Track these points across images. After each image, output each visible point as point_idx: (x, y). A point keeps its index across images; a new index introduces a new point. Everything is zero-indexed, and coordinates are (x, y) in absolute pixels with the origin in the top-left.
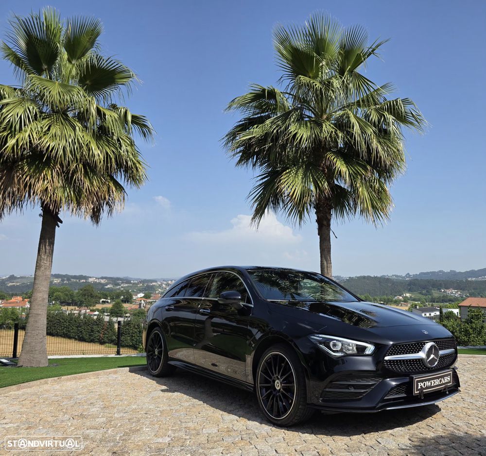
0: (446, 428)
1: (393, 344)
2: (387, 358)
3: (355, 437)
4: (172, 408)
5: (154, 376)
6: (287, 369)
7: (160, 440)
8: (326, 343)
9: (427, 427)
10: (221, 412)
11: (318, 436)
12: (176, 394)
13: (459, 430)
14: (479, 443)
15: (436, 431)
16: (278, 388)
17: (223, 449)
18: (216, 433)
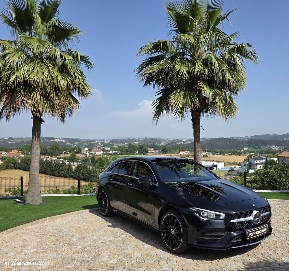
0: (264, 256)
1: (235, 214)
2: (232, 221)
3: (214, 261)
4: (116, 239)
5: (103, 215)
6: (177, 224)
7: (112, 261)
8: (199, 212)
9: (253, 255)
10: (142, 242)
11: (195, 260)
12: (117, 229)
13: (270, 258)
14: (280, 266)
15: (257, 258)
16: (173, 233)
17: (145, 269)
18: (141, 257)
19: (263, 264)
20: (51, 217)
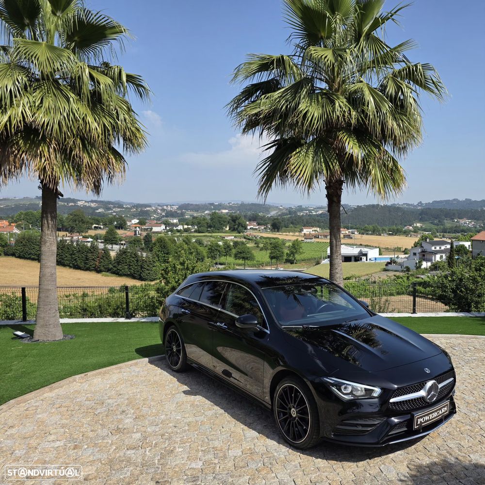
0: (440, 452)
1: (398, 388)
2: (392, 400)
4: (198, 419)
5: (173, 370)
6: (302, 402)
7: (194, 465)
8: (338, 386)
9: (423, 450)
10: (243, 426)
11: (330, 461)
12: (199, 398)
13: (451, 455)
15: (431, 455)
16: (294, 416)
17: (249, 479)
18: (241, 456)
19: (439, 468)
20: (83, 375)
